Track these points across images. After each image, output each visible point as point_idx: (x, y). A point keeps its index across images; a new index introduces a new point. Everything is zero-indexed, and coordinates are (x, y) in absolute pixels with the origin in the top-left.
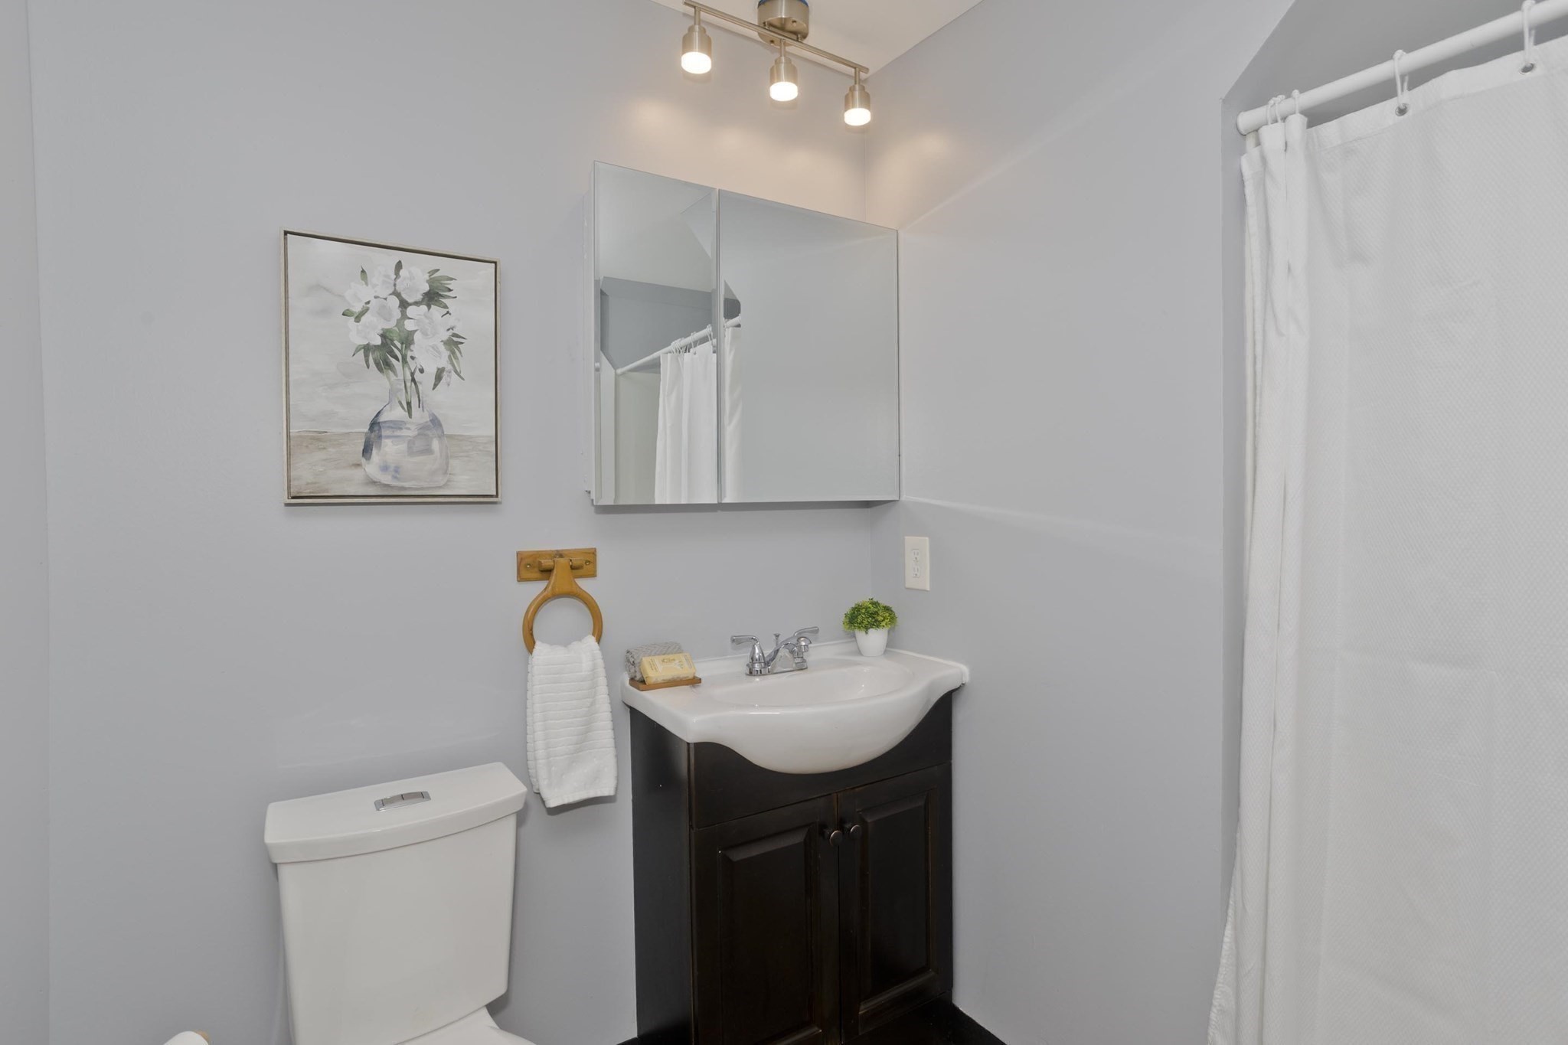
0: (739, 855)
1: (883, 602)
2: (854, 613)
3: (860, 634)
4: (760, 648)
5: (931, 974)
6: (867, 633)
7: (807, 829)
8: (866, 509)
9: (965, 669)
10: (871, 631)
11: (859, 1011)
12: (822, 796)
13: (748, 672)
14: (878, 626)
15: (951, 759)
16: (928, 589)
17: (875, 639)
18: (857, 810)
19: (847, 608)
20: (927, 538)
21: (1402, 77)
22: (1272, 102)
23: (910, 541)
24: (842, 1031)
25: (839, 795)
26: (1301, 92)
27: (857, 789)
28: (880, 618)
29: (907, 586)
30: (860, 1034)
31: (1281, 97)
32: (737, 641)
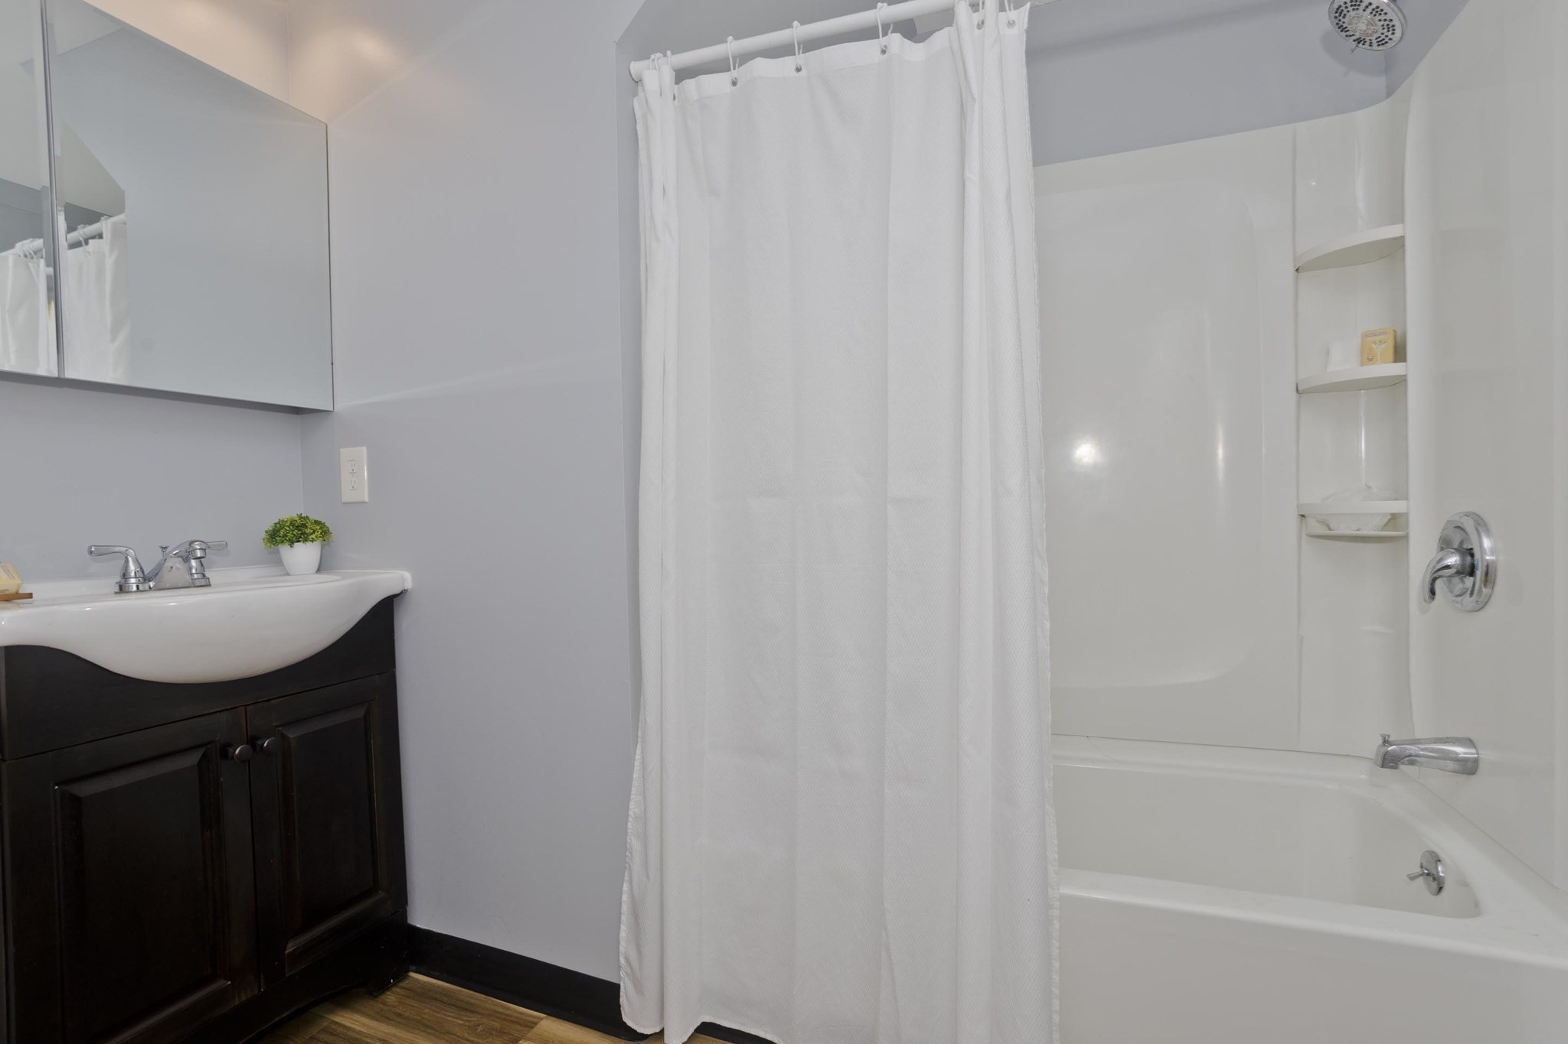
0: (86, 790)
1: (313, 517)
2: (276, 527)
3: (285, 550)
4: (137, 561)
5: (381, 894)
6: (291, 547)
7: (203, 750)
8: (296, 416)
9: (407, 575)
10: (296, 544)
11: (285, 950)
12: (222, 711)
13: (117, 589)
14: (306, 540)
15: (394, 667)
16: (367, 500)
17: (304, 555)
18: (274, 724)
19: (269, 525)
20: (364, 448)
21: (734, 58)
22: (653, 56)
23: (345, 453)
24: (262, 976)
25: (248, 708)
26: (673, 53)
27: (273, 702)
28: (308, 531)
29: (344, 500)
30: (287, 975)
31: (658, 55)
32: (98, 553)
